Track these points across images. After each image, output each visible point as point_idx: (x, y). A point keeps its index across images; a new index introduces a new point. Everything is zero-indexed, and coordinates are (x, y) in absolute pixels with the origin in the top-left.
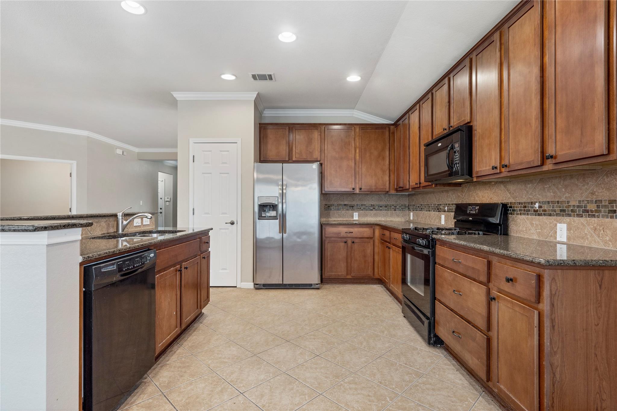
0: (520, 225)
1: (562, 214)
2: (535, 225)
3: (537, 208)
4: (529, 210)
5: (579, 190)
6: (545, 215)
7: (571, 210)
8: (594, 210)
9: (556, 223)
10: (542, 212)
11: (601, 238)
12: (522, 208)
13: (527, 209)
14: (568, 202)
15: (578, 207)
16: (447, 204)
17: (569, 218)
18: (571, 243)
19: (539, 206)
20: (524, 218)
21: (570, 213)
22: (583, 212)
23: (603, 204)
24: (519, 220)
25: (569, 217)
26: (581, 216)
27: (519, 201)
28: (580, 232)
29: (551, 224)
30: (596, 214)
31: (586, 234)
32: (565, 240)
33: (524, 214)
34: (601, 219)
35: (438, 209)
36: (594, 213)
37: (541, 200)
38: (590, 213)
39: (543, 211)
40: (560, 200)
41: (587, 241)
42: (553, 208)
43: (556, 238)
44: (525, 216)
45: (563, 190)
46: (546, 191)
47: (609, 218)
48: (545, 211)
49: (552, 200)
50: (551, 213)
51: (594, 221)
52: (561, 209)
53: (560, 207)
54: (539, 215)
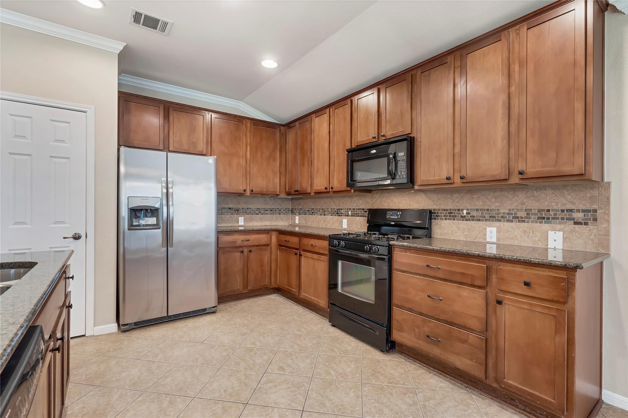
0: (445, 229)
1: (492, 219)
2: (462, 229)
3: (465, 214)
4: (456, 216)
5: (509, 201)
6: (473, 220)
7: (501, 216)
8: (523, 216)
9: (485, 227)
10: (470, 218)
11: (531, 239)
12: (447, 214)
13: (453, 215)
14: (498, 210)
15: (508, 214)
16: (350, 209)
17: (498, 223)
18: (500, 243)
19: (467, 212)
20: (449, 223)
21: (500, 219)
22: (513, 218)
23: (532, 212)
24: (443, 225)
25: (500, 222)
26: (511, 221)
27: (443, 208)
28: (510, 234)
29: (479, 227)
30: (526, 220)
31: (516, 235)
32: (494, 240)
33: (450, 219)
34: (530, 223)
35: (338, 213)
36: (524, 219)
37: (469, 208)
38: (520, 219)
39: (471, 216)
40: (490, 208)
41: (516, 241)
42: (482, 214)
43: (486, 239)
44: (450, 221)
45: (493, 200)
46: (475, 200)
47: (539, 223)
48: (474, 217)
49: (481, 208)
50: (480, 219)
51: (524, 225)
52: (491, 215)
53: (490, 214)
54: (466, 220)
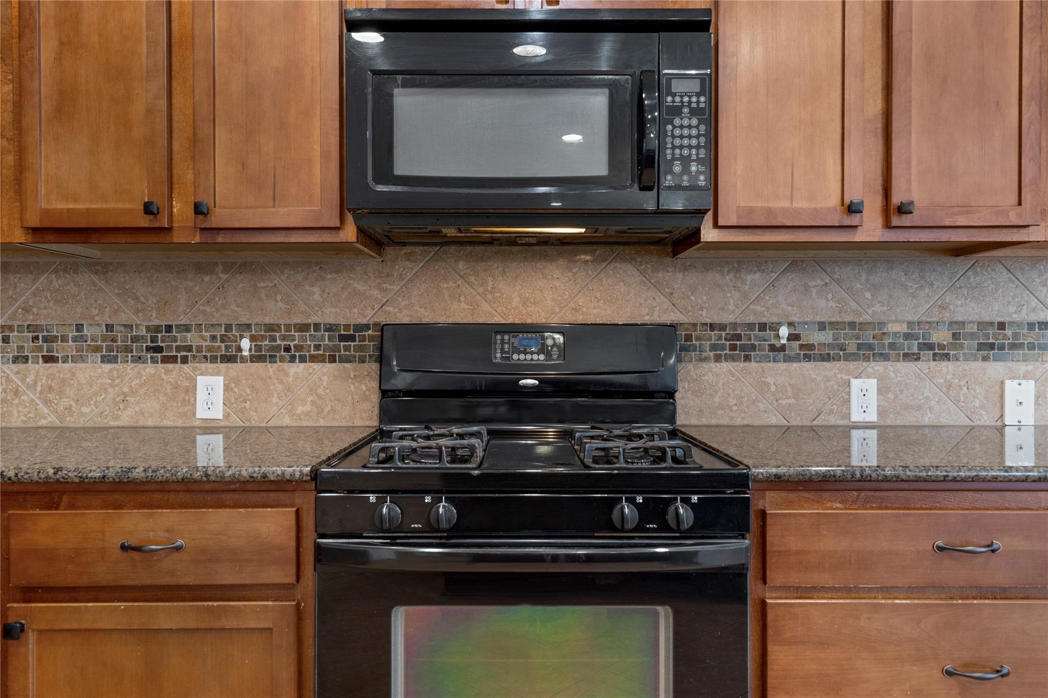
0: (716, 392)
1: (864, 354)
2: (773, 388)
3: (784, 341)
4: (753, 348)
5: (910, 299)
6: (808, 358)
7: (889, 343)
8: (945, 343)
9: (847, 377)
10: (798, 352)
11: (964, 404)
12: (724, 342)
13: (743, 342)
14: (881, 325)
15: (907, 336)
16: (246, 328)
17: (882, 363)
18: (889, 422)
19: (789, 334)
20: (730, 371)
21: (887, 351)
22: (919, 349)
23: (966, 330)
24: (709, 377)
25: (885, 360)
26: (915, 357)
27: (709, 321)
28: (913, 396)
29: (828, 381)
30: (952, 353)
31: (927, 398)
32: (873, 416)
33: (733, 359)
34: (961, 362)
35: (157, 350)
36: (946, 351)
37: (796, 319)
38: (937, 351)
39: (802, 347)
40: (857, 320)
41: (929, 415)
42: (835, 340)
43: (849, 415)
44: (734, 364)
45: (868, 295)
46: (814, 295)
47: (980, 360)
48: (811, 347)
49: (833, 320)
50: (829, 354)
51: (947, 367)
52: (860, 341)
53: (858, 338)
54: (788, 359)
